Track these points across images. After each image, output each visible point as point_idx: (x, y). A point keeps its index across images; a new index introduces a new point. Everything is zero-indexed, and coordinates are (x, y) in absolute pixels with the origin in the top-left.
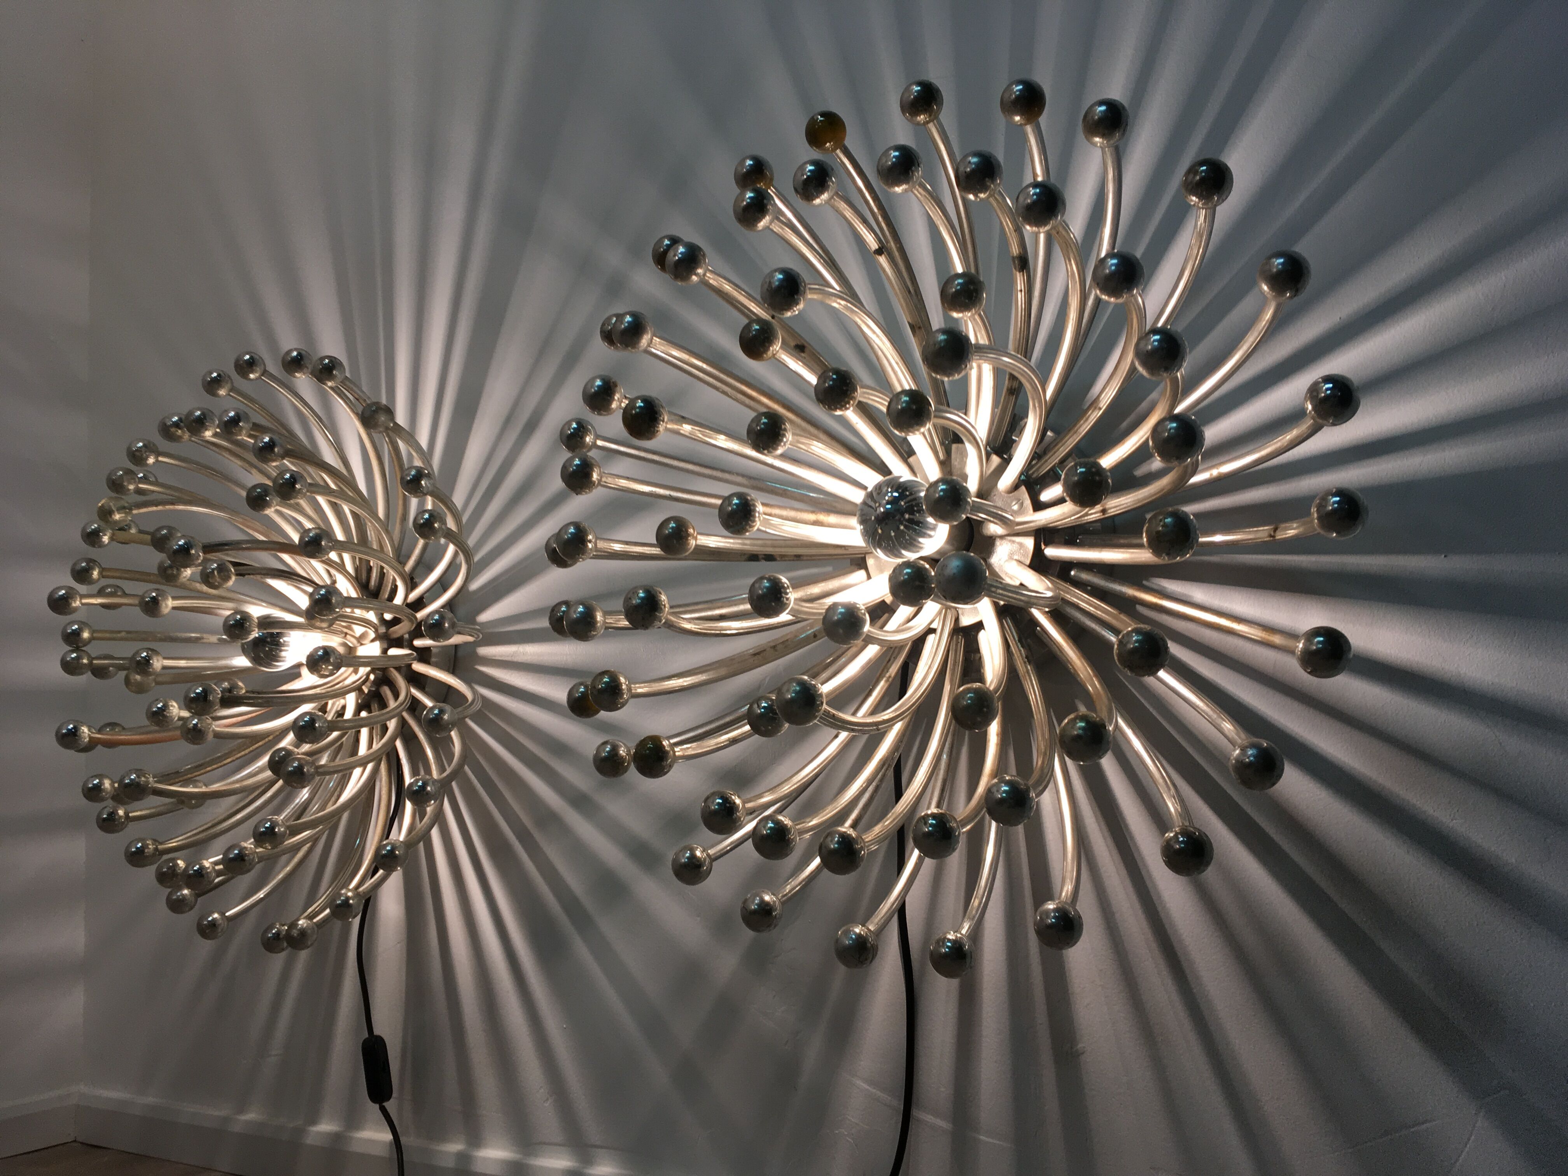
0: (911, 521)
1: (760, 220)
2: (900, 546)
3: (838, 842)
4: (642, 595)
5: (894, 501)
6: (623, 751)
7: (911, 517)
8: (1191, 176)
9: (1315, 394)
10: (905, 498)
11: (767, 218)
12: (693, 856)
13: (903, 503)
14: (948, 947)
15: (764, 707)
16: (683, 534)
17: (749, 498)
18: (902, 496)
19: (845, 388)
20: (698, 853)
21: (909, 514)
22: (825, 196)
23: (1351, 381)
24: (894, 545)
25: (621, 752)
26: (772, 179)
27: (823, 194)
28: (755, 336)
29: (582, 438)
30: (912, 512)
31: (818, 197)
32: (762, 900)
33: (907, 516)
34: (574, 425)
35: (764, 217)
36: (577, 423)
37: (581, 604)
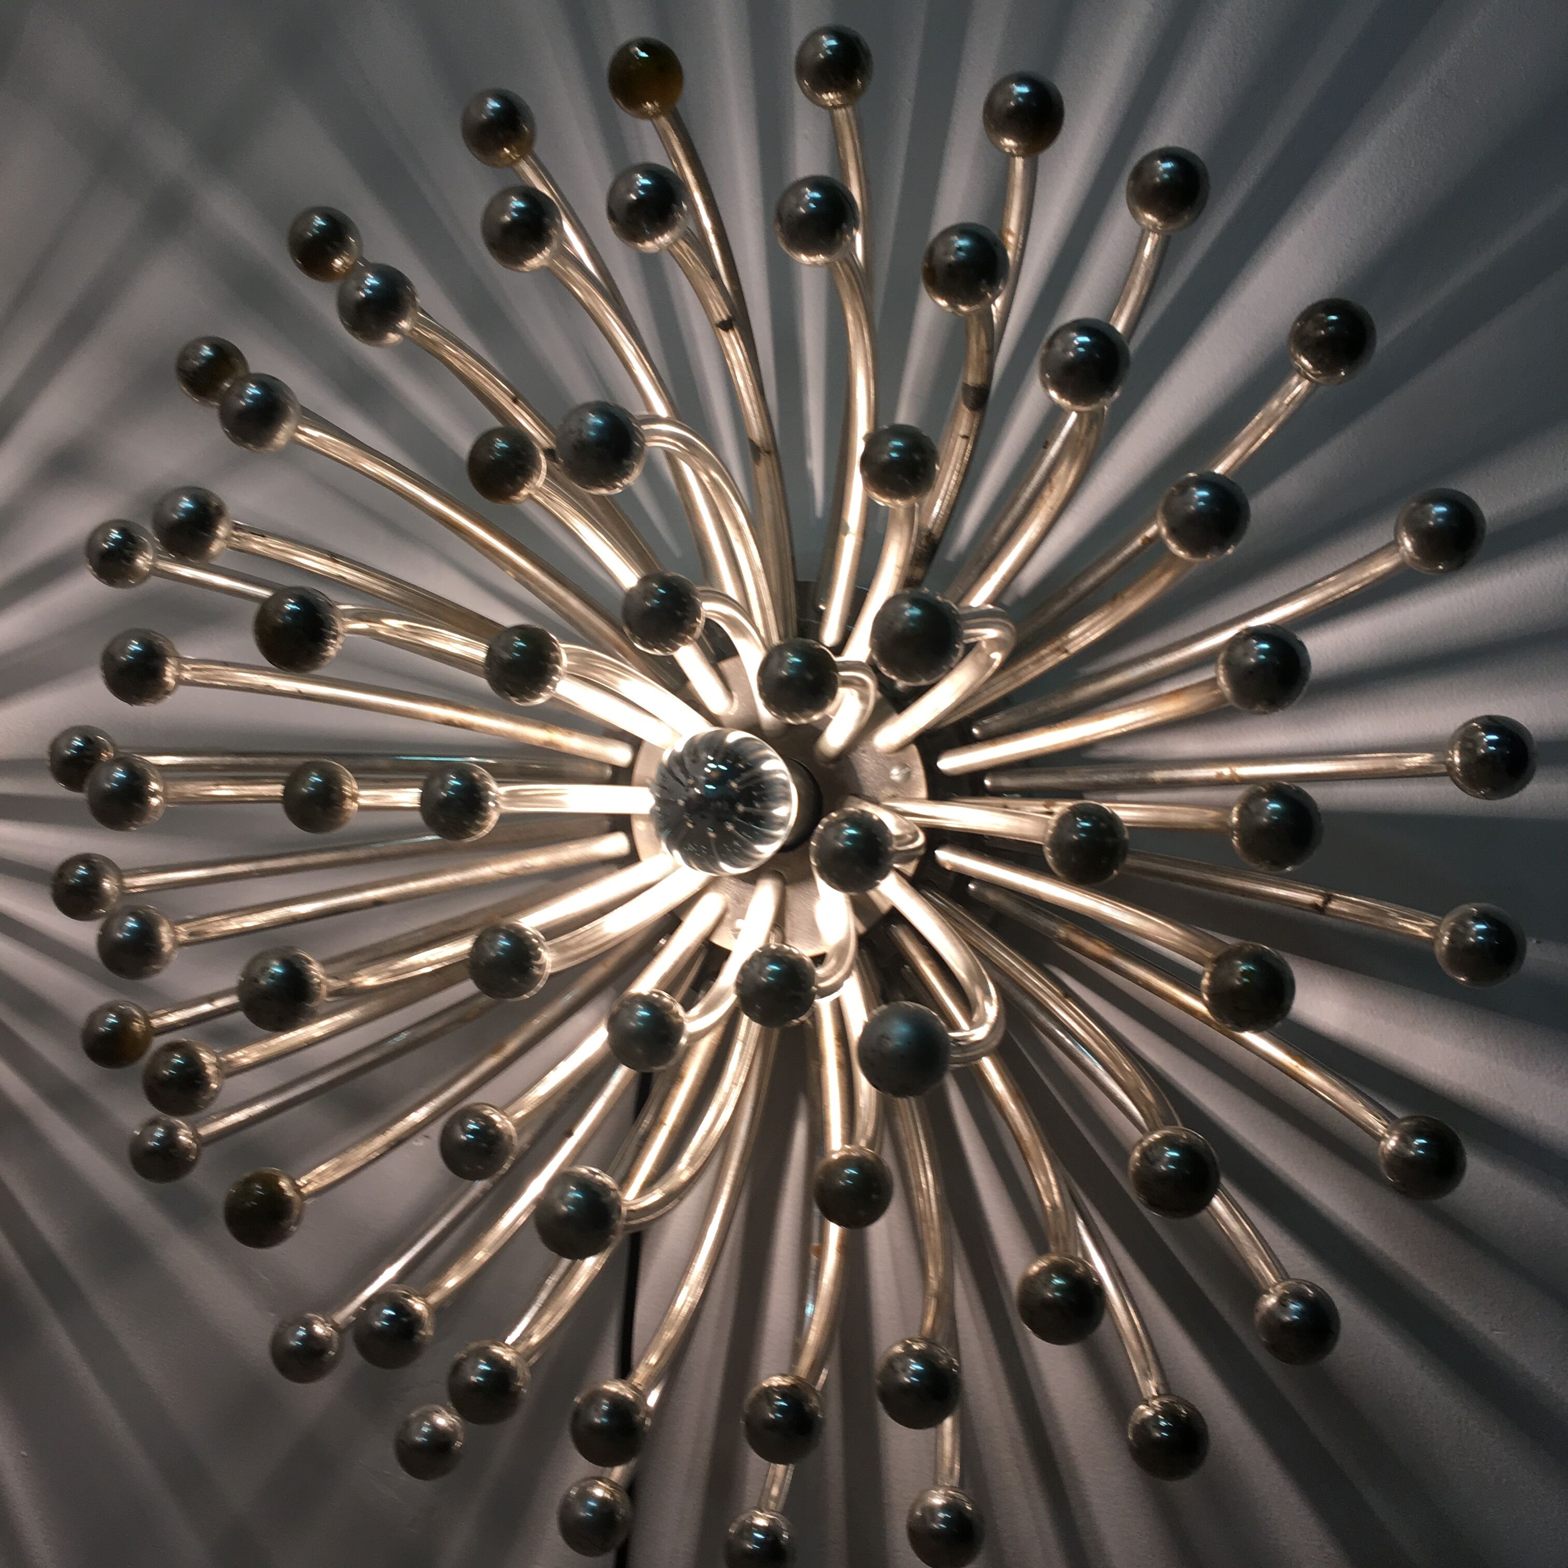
0: (746, 816)
1: (531, 254)
2: (719, 853)
3: (608, 1414)
4: (277, 969)
5: (720, 780)
6: (186, 1135)
7: (750, 809)
8: (1310, 326)
9: (1470, 745)
10: (738, 776)
11: (547, 252)
12: (311, 1336)
13: (734, 785)
14: (758, 1541)
15: (473, 1132)
16: (334, 796)
17: (476, 775)
18: (733, 772)
19: (679, 613)
20: (319, 1329)
21: (745, 805)
22: (665, 239)
23: (1528, 733)
24: (710, 852)
25: (182, 1138)
26: (531, 142)
27: (662, 234)
28: (498, 462)
29: (131, 559)
30: (749, 803)
31: (651, 239)
32: (435, 1428)
33: (741, 808)
34: (115, 534)
35: (540, 250)
36: (122, 531)
37: (133, 914)
